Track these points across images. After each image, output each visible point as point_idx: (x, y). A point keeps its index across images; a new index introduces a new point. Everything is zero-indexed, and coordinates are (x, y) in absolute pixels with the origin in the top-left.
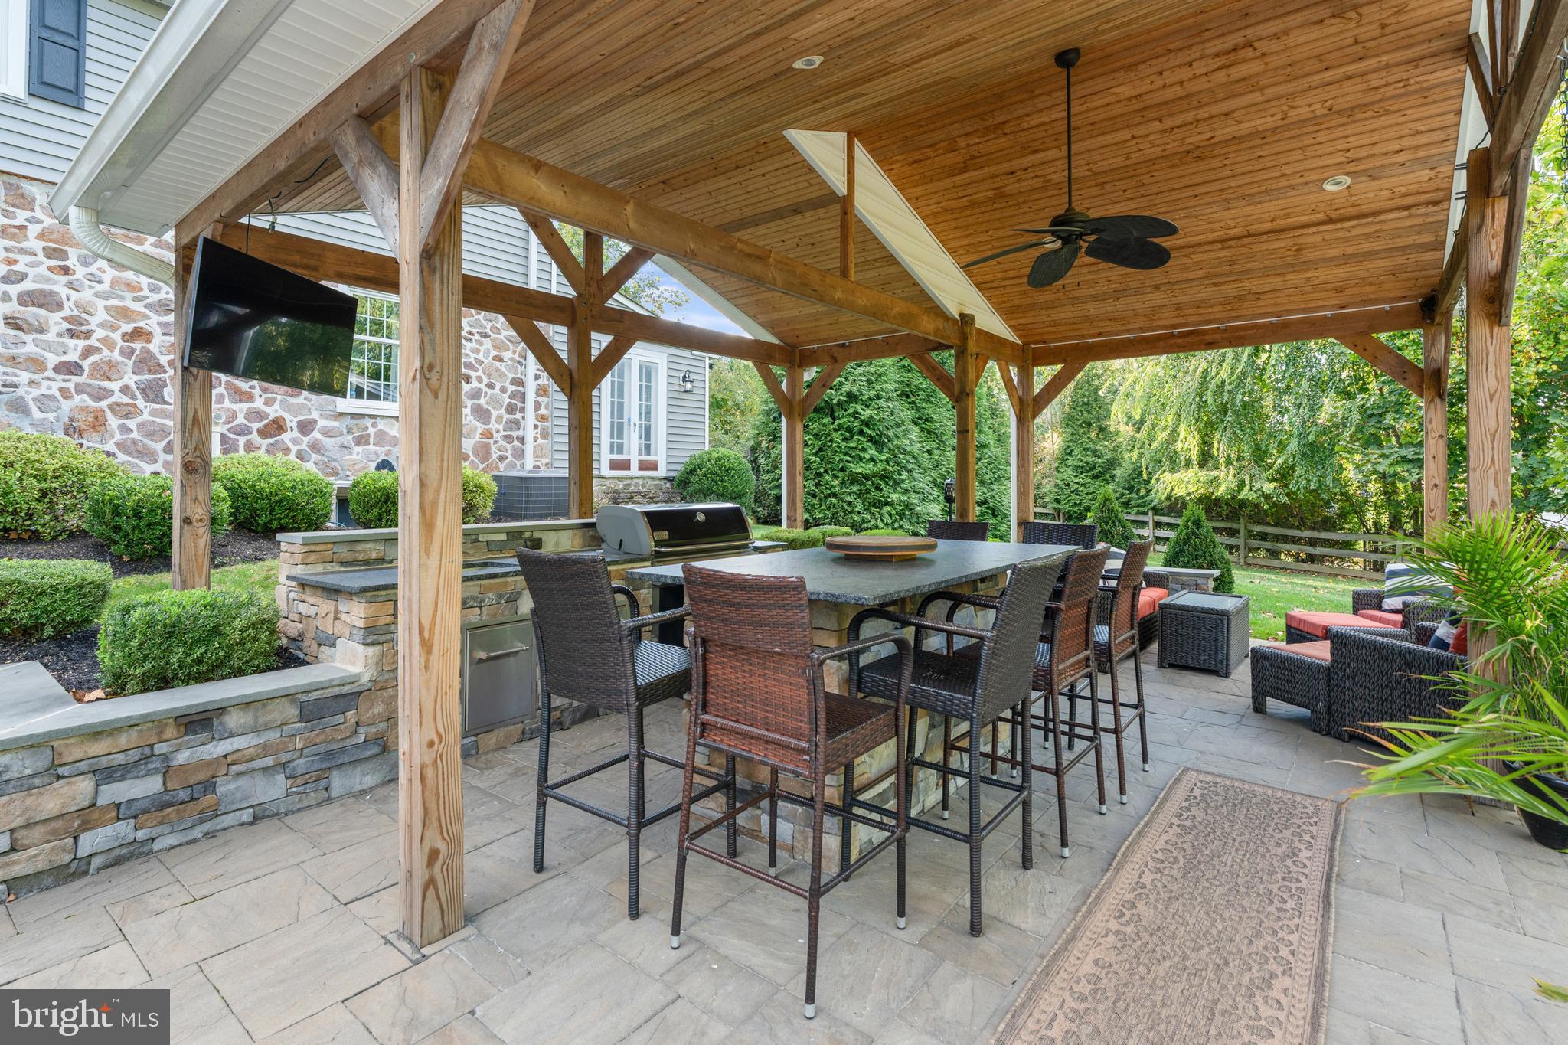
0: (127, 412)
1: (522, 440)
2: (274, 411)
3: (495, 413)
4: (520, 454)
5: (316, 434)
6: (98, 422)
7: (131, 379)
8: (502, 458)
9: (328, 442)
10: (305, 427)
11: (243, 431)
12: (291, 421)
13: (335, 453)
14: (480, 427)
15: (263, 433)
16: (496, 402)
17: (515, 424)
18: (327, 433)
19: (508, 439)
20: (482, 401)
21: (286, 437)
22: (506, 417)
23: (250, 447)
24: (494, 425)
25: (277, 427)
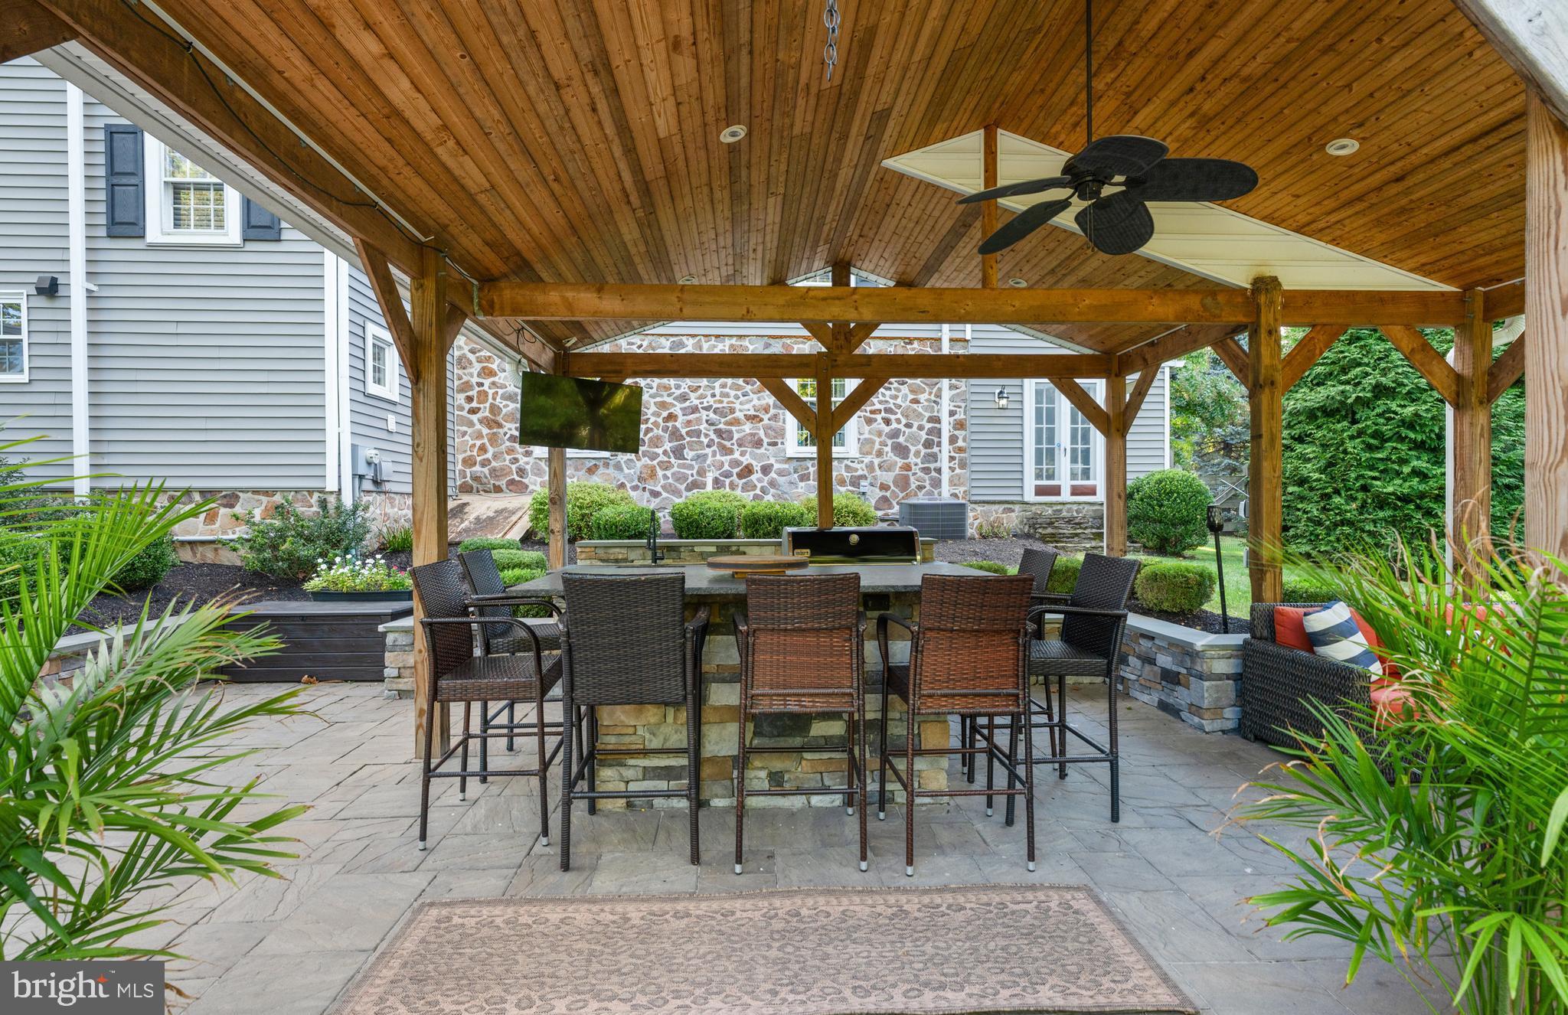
0: (666, 466)
1: (939, 471)
2: (746, 460)
3: (913, 449)
4: (936, 484)
5: (773, 475)
6: (653, 474)
7: (668, 446)
8: (920, 488)
9: (781, 480)
10: (766, 469)
11: (728, 475)
12: (757, 466)
13: (786, 488)
14: (900, 462)
15: (740, 476)
16: (914, 439)
17: (934, 457)
18: (781, 473)
19: (926, 470)
20: (901, 439)
21: (754, 477)
22: (923, 451)
23: (733, 486)
24: (912, 459)
25: (748, 471)
